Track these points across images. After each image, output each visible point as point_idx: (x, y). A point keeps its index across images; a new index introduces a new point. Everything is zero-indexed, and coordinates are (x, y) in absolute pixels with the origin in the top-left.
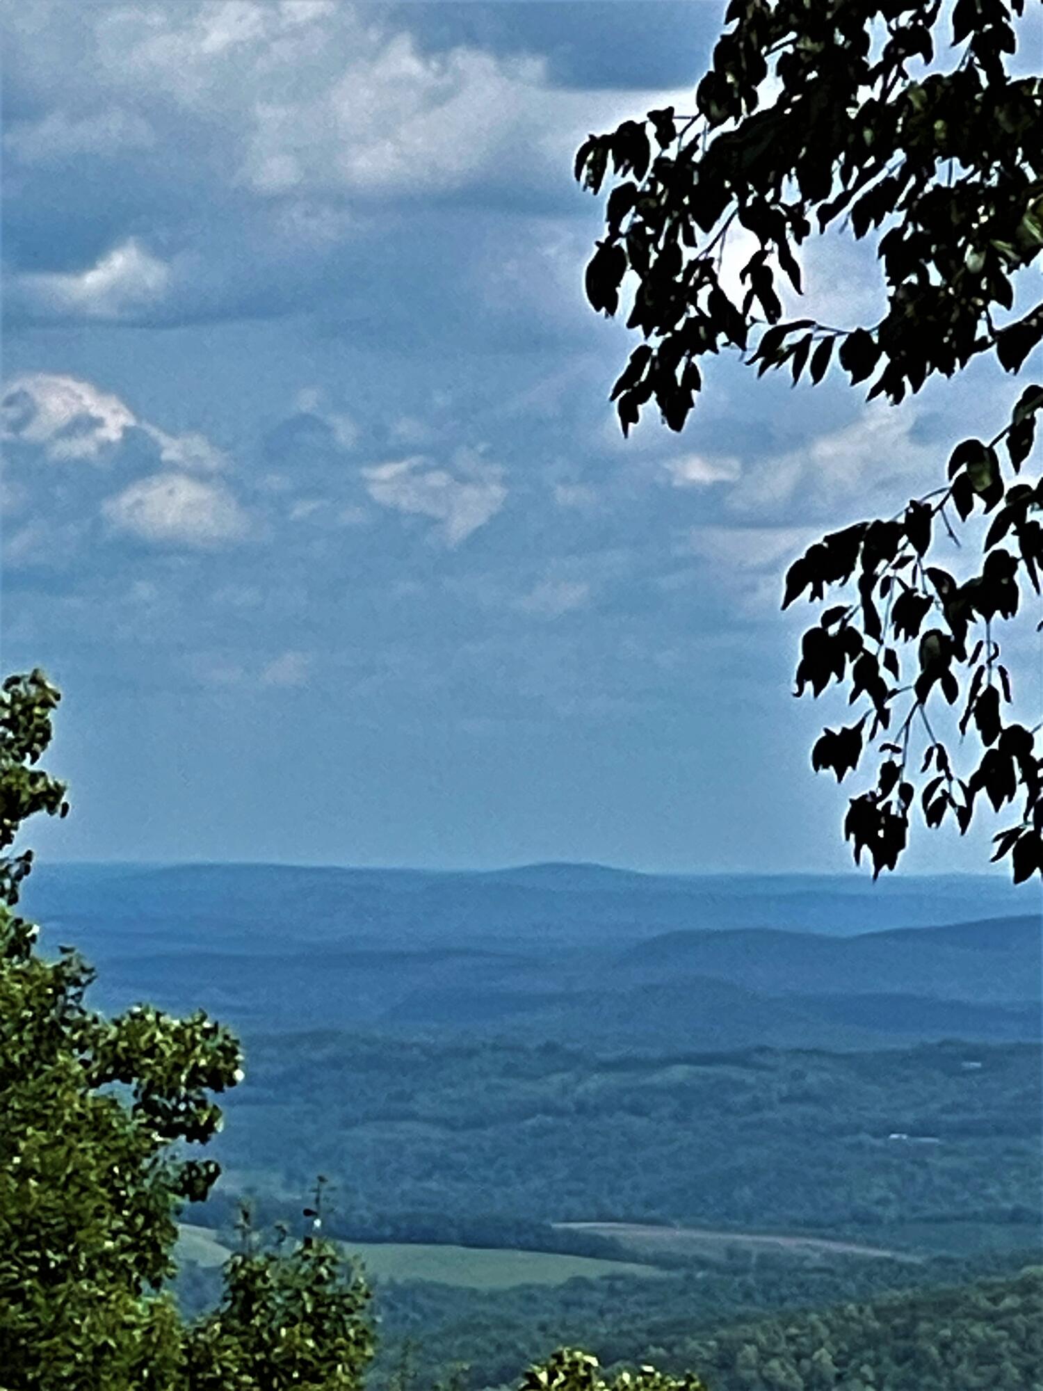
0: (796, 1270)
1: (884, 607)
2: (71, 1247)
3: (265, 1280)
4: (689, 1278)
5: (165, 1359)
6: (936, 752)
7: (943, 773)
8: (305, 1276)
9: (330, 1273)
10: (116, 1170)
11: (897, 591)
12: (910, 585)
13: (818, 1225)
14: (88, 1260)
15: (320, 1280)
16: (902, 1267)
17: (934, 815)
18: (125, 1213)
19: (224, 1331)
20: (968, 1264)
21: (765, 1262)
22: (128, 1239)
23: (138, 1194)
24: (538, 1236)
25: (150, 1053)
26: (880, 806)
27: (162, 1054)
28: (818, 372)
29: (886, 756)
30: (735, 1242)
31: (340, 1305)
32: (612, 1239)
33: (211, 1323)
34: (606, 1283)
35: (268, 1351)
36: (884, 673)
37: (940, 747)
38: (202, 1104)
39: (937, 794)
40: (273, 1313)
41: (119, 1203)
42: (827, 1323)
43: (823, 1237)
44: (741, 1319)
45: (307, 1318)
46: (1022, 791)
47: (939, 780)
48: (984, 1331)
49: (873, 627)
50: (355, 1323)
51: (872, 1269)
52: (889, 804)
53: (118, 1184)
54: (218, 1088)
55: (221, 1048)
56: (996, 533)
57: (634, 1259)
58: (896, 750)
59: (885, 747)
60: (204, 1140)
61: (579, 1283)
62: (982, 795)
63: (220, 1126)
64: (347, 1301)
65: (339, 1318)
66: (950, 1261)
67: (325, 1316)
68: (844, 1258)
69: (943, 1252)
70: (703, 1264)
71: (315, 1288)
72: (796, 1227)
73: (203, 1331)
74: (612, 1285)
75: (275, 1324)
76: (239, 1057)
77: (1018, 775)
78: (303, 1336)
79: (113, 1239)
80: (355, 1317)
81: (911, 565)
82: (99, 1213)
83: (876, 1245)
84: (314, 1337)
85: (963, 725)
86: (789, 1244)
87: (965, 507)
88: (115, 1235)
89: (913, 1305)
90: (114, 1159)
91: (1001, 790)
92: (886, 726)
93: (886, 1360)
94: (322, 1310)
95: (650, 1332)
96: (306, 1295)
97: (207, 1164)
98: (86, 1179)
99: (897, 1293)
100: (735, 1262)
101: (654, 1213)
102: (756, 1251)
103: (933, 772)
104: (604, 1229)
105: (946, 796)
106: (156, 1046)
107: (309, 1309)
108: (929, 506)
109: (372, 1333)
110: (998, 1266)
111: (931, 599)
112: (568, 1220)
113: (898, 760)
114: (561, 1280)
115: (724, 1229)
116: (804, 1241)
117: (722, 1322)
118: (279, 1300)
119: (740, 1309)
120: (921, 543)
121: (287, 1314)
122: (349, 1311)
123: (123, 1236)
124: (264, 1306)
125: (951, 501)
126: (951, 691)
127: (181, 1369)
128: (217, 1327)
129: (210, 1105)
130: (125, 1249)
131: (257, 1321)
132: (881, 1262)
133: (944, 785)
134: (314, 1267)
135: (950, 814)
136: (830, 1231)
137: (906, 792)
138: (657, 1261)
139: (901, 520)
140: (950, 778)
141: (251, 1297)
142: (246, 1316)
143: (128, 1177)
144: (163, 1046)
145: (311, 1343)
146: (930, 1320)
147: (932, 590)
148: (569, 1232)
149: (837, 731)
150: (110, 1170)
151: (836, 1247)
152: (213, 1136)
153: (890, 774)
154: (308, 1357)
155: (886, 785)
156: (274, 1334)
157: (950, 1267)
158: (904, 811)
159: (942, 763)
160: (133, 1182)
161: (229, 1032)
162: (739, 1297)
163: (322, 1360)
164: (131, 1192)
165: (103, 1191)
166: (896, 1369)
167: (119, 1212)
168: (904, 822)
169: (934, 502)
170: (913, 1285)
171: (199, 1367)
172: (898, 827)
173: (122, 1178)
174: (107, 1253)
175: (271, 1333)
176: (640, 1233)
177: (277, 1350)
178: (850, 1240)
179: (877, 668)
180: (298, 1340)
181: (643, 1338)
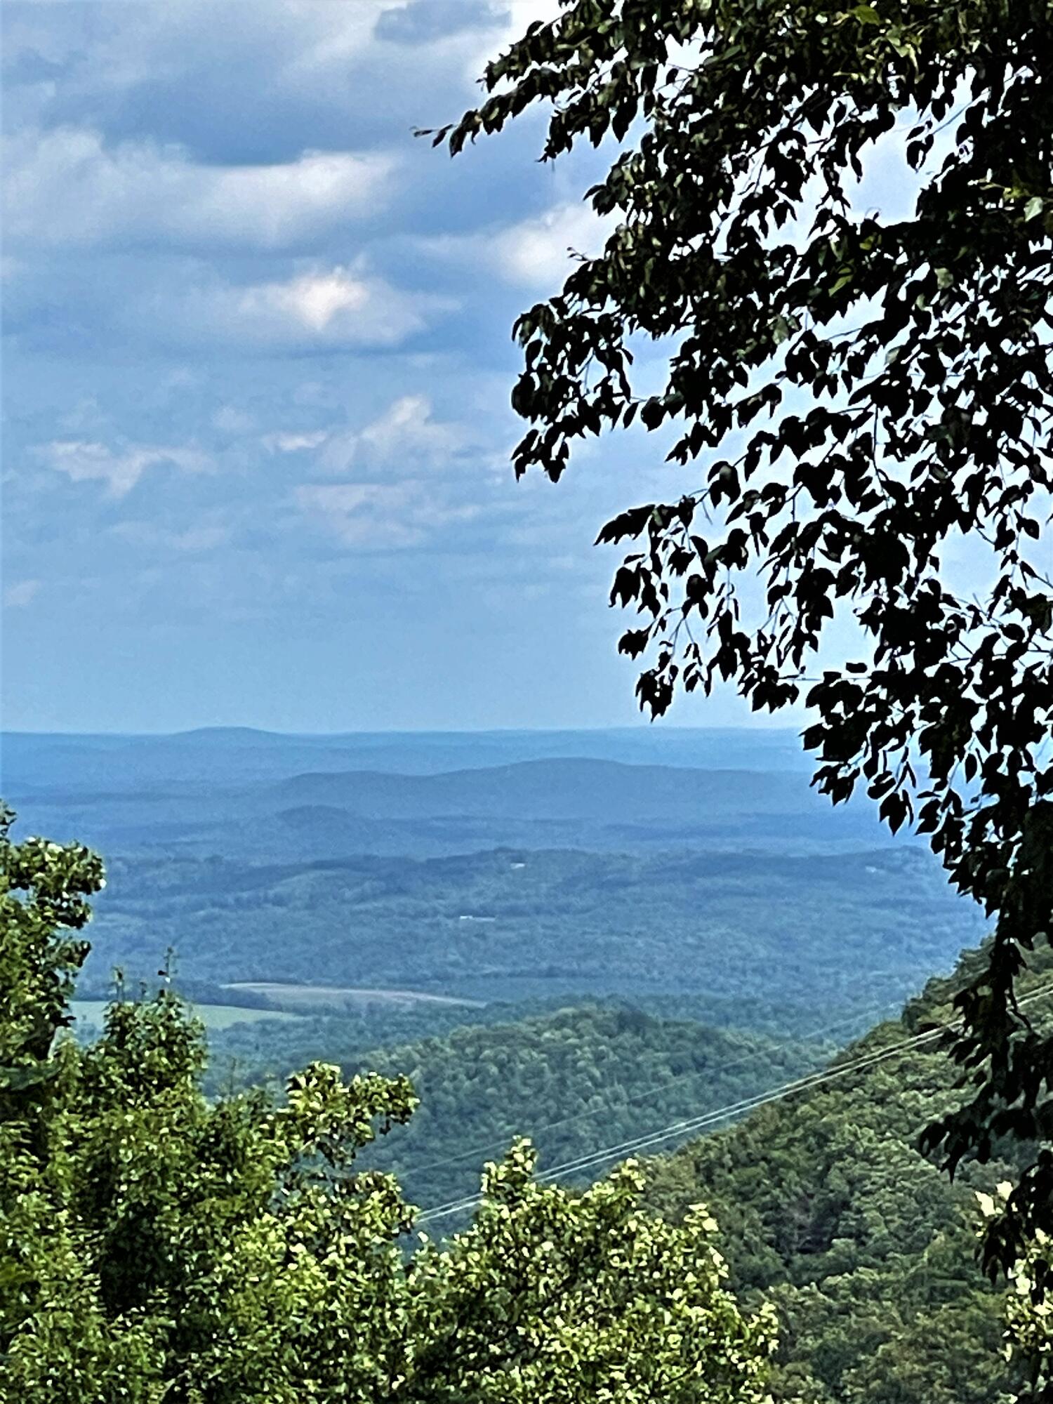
0: (396, 1013)
1: (664, 556)
2: (5, 1000)
3: (134, 1019)
4: (318, 1021)
5: (69, 1073)
6: (692, 649)
7: (696, 660)
8: (160, 1016)
9: (178, 1013)
10: (32, 947)
11: (671, 549)
12: (679, 545)
13: (410, 981)
14: (16, 1008)
15: (170, 1018)
16: (471, 1011)
17: (690, 685)
18: (39, 976)
19: (107, 1054)
20: (517, 1008)
21: (372, 1009)
22: (43, 994)
23: (47, 963)
24: (209, 993)
25: (41, 869)
26: (657, 678)
27: (50, 870)
28: (627, 421)
29: (663, 648)
30: (351, 996)
31: (184, 1034)
32: (263, 994)
33: (98, 1048)
34: (260, 1026)
35: (136, 1066)
36: (660, 597)
37: (696, 646)
38: (78, 903)
39: (692, 673)
40: (140, 1041)
41: (35, 969)
42: (418, 1052)
43: (413, 990)
44: (355, 1049)
45: (161, 1043)
46: (741, 670)
47: (694, 665)
48: (530, 1054)
49: (658, 568)
50: (194, 1046)
51: (448, 1012)
52: (662, 678)
53: (34, 957)
54: (89, 892)
55: (91, 864)
56: (735, 515)
57: (279, 1008)
58: (669, 645)
59: (662, 643)
60: (79, 926)
61: (238, 1027)
62: (716, 670)
63: (90, 917)
64: (189, 1032)
65: (184, 1042)
66: (505, 1005)
67: (174, 1042)
68: (429, 1005)
69: (500, 1000)
70: (327, 1011)
71: (167, 1023)
72: (392, 984)
73: (93, 1053)
74: (264, 1028)
75: (141, 1048)
76: (103, 870)
77: (739, 660)
78: (160, 1055)
79: (32, 994)
80: (195, 1042)
81: (681, 533)
82: (22, 976)
83: (452, 995)
84: (168, 1057)
85: (709, 632)
86: (389, 996)
87: (716, 500)
88: (33, 991)
89: (479, 1037)
90: (32, 940)
91: (728, 669)
92: (663, 629)
93: (462, 1077)
94: (172, 1038)
95: (291, 1060)
96: (161, 1029)
97: (82, 943)
98: (13, 953)
99: (467, 1028)
100: (351, 1010)
101: (292, 976)
102: (364, 1003)
103: (690, 660)
104: (256, 988)
105: (698, 674)
106: (46, 863)
107: (164, 1038)
108: (693, 499)
109: (206, 1053)
110: (539, 1008)
111: (693, 554)
112: (232, 982)
113: (670, 650)
114: (228, 1025)
115: (343, 986)
116: (399, 994)
117: (342, 1052)
118: (143, 1032)
119: (355, 1043)
120: (687, 520)
121: (148, 1041)
122: (190, 1039)
123: (38, 992)
124: (133, 1036)
125: (709, 496)
126: (704, 611)
127: (79, 1080)
128: (102, 1051)
129: (83, 903)
130: (41, 999)
131: (129, 1046)
132: (455, 1007)
133: (697, 667)
134: (166, 1010)
135: (700, 685)
136: (418, 986)
137: (674, 670)
138: (296, 1010)
139: (677, 505)
140: (701, 664)
141: (124, 1031)
142: (121, 1043)
143: (40, 952)
144: (51, 865)
145: (165, 1060)
146: (491, 1047)
147: (694, 549)
148: (230, 990)
149: (634, 631)
150: (28, 948)
151: (423, 997)
152: (85, 924)
153: (665, 658)
154: (163, 1070)
155: (662, 665)
156: (140, 1055)
157: (505, 1010)
158: (672, 681)
159: (696, 654)
160: (43, 955)
161: (96, 854)
162: (354, 1034)
163: (174, 1072)
164: (43, 962)
165: (25, 961)
166: (467, 1083)
167: (34, 976)
168: (670, 688)
169: (697, 497)
170: (480, 1022)
171: (90, 1078)
172: (667, 691)
173: (37, 953)
174: (29, 1003)
175: (139, 1055)
176: (282, 990)
177: (143, 1066)
178: (432, 992)
179: (655, 593)
180: (157, 1059)
181: (286, 1064)
